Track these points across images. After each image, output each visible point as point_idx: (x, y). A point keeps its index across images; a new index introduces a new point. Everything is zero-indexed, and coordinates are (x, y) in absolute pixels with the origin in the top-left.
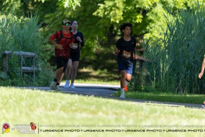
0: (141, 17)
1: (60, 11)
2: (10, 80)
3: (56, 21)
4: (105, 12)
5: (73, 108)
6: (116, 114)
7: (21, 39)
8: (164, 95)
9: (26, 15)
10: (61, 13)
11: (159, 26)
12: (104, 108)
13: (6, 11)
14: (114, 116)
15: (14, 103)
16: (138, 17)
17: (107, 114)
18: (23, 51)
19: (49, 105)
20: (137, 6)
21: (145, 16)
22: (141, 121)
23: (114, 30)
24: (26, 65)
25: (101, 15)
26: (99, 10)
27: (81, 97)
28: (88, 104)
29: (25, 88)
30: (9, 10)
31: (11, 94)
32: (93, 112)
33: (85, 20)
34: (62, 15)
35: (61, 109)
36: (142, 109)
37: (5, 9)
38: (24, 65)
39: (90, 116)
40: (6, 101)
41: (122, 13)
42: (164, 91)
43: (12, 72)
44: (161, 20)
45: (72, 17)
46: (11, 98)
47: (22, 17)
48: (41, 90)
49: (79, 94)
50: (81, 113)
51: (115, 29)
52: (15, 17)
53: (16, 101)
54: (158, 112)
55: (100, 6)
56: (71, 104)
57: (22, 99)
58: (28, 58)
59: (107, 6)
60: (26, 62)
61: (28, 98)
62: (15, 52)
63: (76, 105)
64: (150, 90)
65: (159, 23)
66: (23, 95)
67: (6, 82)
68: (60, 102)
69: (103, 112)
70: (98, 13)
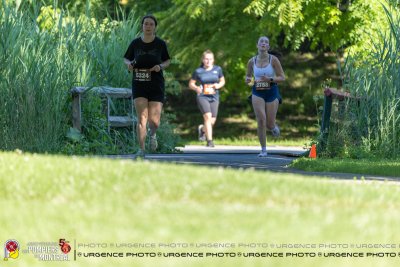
0: (339, 13)
1: (178, 6)
2: (87, 144)
3: (172, 26)
4: (266, 7)
5: (216, 194)
7: (105, 63)
8: (390, 164)
9: (113, 17)
10: (179, 10)
11: (375, 30)
12: (275, 193)
13: (74, 9)
14: (297, 208)
15: (100, 188)
16: (333, 13)
17: (282, 203)
18: (110, 86)
19: (167, 191)
21: (345, 12)
22: (350, 215)
23: (285, 42)
24: (116, 112)
25: (259, 12)
26: (255, 3)
27: (230, 172)
28: (244, 185)
29: (119, 157)
30: (79, 7)
31: (93, 169)
32: (255, 201)
33: (229, 24)
34: (183, 13)
35: (192, 196)
36: (349, 192)
37: (71, 6)
38: (112, 114)
39: (250, 208)
40: (83, 183)
41: (300, 7)
42: (389, 156)
43: (90, 127)
44: (378, 18)
45: (204, 18)
46: (92, 178)
47: (106, 20)
48: (151, 160)
49: (225, 166)
50: (231, 202)
51: (288, 38)
52: (93, 19)
53: (103, 184)
54: (382, 197)
56: (211, 187)
57: (114, 179)
58: (121, 100)
60: (117, 106)
61: (126, 178)
62: (95, 88)
63: (221, 187)
64: (361, 155)
65: (374, 25)
66: (115, 171)
67: (79, 147)
68: (188, 183)
69: (274, 200)
70: (252, 9)
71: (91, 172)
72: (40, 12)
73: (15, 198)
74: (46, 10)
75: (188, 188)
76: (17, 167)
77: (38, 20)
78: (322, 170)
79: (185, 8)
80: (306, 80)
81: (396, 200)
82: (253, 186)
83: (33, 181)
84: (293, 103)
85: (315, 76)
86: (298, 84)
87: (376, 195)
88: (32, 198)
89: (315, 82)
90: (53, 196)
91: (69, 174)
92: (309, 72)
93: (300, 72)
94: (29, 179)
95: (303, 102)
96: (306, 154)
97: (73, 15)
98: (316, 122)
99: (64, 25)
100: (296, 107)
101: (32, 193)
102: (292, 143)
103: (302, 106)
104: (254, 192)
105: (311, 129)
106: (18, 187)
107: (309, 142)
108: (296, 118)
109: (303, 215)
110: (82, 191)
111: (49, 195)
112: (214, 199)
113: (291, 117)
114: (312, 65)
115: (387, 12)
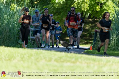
0: (99, 7)
3: (50, 10)
4: (78, 5)
5: (62, 60)
6: (87, 63)
8: (114, 52)
9: (33, 7)
10: (52, 5)
11: (110, 12)
12: (80, 60)
13: (21, 4)
14: (86, 65)
16: (97, 7)
18: (31, 27)
19: (47, 59)
20: (97, 1)
21: (101, 7)
22: (102, 67)
23: (83, 15)
25: (76, 6)
26: (75, 4)
28: (70, 57)
29: (33, 49)
30: (22, 4)
32: (73, 62)
33: (66, 9)
34: (53, 6)
35: (55, 61)
36: (102, 60)
37: (20, 3)
38: (32, 36)
39: (72, 65)
40: (22, 56)
41: (88, 5)
42: (114, 50)
44: (111, 9)
45: (59, 8)
46: (25, 55)
47: (30, 8)
53: (28, 57)
54: (111, 62)
55: (75, 1)
56: (61, 58)
57: (32, 55)
59: (79, 2)
61: (35, 55)
63: (63, 58)
68: (54, 57)
69: (79, 62)
70: (74, 6)
71: (25, 53)
72: (11, 5)
73: (2, 60)
74: (12, 5)
75: (54, 58)
76: (3, 51)
77: (10, 7)
78: (94, 54)
79: (54, 5)
80: (89, 27)
81: (115, 63)
82: (73, 58)
83: (8, 55)
84: (85, 34)
85: (92, 26)
86: (87, 28)
87: (109, 61)
88: (7, 60)
89: (92, 28)
90: (14, 60)
91: (18, 53)
92: (90, 24)
93: (88, 24)
94: (6, 55)
95: (88, 33)
96: (89, 49)
97: (20, 6)
98: (92, 39)
99: (18, 9)
100: (86, 35)
101: (7, 59)
102: (85, 45)
103: (88, 34)
104: (73, 60)
105: (91, 41)
106: (3, 57)
107: (90, 45)
108: (86, 38)
109: (88, 67)
110: (22, 58)
111: (12, 59)
112: (61, 62)
113: (85, 38)
114: (91, 22)
115: (114, 7)
